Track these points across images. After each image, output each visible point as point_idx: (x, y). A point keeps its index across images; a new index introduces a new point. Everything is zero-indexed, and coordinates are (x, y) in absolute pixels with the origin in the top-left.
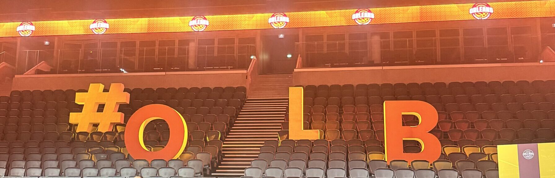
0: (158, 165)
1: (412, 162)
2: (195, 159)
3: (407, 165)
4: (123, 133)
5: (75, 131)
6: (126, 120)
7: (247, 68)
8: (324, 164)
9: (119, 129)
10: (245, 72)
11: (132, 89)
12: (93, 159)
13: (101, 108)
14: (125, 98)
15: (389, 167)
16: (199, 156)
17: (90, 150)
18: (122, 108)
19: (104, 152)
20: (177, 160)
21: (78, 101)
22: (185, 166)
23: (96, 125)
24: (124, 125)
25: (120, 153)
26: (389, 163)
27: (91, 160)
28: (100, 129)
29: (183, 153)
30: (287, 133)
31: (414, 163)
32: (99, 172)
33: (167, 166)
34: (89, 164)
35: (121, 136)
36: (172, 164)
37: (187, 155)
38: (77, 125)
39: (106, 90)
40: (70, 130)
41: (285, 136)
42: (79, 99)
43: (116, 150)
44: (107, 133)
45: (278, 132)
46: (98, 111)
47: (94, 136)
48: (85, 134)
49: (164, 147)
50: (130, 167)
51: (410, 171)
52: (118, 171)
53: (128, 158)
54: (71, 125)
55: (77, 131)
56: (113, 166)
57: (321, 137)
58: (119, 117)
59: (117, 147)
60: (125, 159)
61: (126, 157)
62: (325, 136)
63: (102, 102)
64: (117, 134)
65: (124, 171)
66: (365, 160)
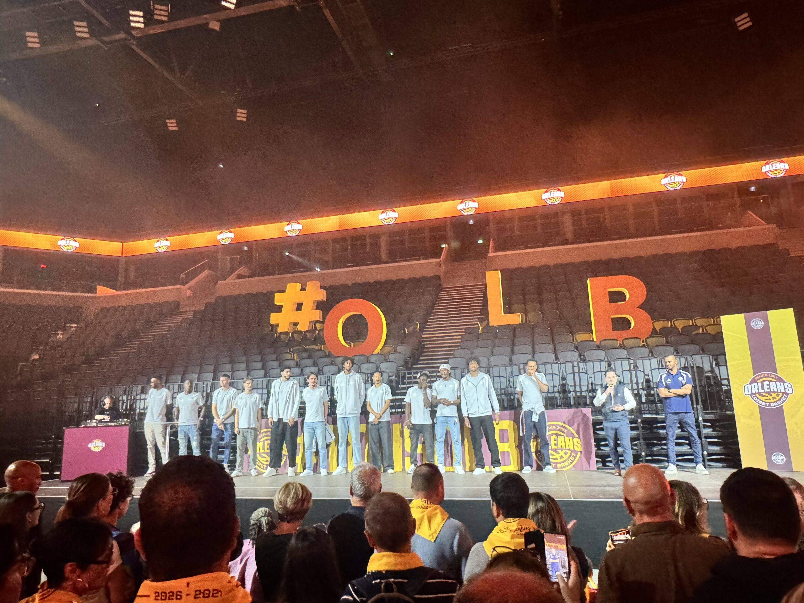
0: (359, 361)
1: (623, 341)
2: (395, 352)
3: (618, 343)
4: (322, 330)
5: (276, 332)
6: (324, 317)
7: (439, 257)
8: (530, 348)
9: (318, 326)
10: (438, 260)
11: (327, 285)
12: (295, 358)
13: (299, 307)
14: (322, 296)
15: (599, 347)
16: (400, 348)
17: (292, 350)
18: (320, 305)
19: (306, 350)
20: (378, 353)
21: (277, 302)
22: (386, 360)
23: (296, 324)
24: (322, 322)
25: (321, 350)
26: (598, 343)
27: (293, 359)
28: (300, 328)
29: (383, 347)
30: (488, 319)
31: (625, 342)
32: (302, 371)
33: (368, 361)
34: (292, 363)
35: (321, 333)
36: (373, 359)
37: (387, 349)
38: (278, 325)
39: (303, 289)
40: (272, 330)
41: (486, 322)
42: (278, 299)
43: (317, 348)
44: (307, 331)
45: (477, 318)
46: (297, 311)
47: (295, 335)
48: (286, 333)
49: (363, 342)
50: (332, 364)
51: (623, 350)
52: (321, 368)
53: (329, 356)
54: (272, 326)
55: (279, 331)
56: (315, 364)
57: (522, 321)
58: (317, 315)
59: (317, 345)
60: (326, 356)
61: (327, 354)
62: (526, 319)
63: (299, 301)
64: (317, 332)
65: (326, 369)
66: (572, 341)
